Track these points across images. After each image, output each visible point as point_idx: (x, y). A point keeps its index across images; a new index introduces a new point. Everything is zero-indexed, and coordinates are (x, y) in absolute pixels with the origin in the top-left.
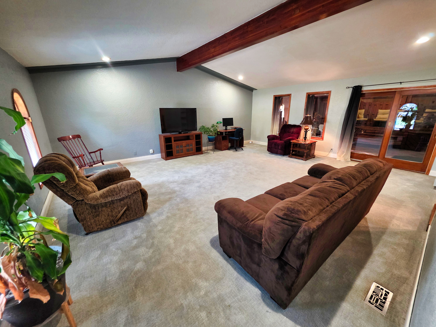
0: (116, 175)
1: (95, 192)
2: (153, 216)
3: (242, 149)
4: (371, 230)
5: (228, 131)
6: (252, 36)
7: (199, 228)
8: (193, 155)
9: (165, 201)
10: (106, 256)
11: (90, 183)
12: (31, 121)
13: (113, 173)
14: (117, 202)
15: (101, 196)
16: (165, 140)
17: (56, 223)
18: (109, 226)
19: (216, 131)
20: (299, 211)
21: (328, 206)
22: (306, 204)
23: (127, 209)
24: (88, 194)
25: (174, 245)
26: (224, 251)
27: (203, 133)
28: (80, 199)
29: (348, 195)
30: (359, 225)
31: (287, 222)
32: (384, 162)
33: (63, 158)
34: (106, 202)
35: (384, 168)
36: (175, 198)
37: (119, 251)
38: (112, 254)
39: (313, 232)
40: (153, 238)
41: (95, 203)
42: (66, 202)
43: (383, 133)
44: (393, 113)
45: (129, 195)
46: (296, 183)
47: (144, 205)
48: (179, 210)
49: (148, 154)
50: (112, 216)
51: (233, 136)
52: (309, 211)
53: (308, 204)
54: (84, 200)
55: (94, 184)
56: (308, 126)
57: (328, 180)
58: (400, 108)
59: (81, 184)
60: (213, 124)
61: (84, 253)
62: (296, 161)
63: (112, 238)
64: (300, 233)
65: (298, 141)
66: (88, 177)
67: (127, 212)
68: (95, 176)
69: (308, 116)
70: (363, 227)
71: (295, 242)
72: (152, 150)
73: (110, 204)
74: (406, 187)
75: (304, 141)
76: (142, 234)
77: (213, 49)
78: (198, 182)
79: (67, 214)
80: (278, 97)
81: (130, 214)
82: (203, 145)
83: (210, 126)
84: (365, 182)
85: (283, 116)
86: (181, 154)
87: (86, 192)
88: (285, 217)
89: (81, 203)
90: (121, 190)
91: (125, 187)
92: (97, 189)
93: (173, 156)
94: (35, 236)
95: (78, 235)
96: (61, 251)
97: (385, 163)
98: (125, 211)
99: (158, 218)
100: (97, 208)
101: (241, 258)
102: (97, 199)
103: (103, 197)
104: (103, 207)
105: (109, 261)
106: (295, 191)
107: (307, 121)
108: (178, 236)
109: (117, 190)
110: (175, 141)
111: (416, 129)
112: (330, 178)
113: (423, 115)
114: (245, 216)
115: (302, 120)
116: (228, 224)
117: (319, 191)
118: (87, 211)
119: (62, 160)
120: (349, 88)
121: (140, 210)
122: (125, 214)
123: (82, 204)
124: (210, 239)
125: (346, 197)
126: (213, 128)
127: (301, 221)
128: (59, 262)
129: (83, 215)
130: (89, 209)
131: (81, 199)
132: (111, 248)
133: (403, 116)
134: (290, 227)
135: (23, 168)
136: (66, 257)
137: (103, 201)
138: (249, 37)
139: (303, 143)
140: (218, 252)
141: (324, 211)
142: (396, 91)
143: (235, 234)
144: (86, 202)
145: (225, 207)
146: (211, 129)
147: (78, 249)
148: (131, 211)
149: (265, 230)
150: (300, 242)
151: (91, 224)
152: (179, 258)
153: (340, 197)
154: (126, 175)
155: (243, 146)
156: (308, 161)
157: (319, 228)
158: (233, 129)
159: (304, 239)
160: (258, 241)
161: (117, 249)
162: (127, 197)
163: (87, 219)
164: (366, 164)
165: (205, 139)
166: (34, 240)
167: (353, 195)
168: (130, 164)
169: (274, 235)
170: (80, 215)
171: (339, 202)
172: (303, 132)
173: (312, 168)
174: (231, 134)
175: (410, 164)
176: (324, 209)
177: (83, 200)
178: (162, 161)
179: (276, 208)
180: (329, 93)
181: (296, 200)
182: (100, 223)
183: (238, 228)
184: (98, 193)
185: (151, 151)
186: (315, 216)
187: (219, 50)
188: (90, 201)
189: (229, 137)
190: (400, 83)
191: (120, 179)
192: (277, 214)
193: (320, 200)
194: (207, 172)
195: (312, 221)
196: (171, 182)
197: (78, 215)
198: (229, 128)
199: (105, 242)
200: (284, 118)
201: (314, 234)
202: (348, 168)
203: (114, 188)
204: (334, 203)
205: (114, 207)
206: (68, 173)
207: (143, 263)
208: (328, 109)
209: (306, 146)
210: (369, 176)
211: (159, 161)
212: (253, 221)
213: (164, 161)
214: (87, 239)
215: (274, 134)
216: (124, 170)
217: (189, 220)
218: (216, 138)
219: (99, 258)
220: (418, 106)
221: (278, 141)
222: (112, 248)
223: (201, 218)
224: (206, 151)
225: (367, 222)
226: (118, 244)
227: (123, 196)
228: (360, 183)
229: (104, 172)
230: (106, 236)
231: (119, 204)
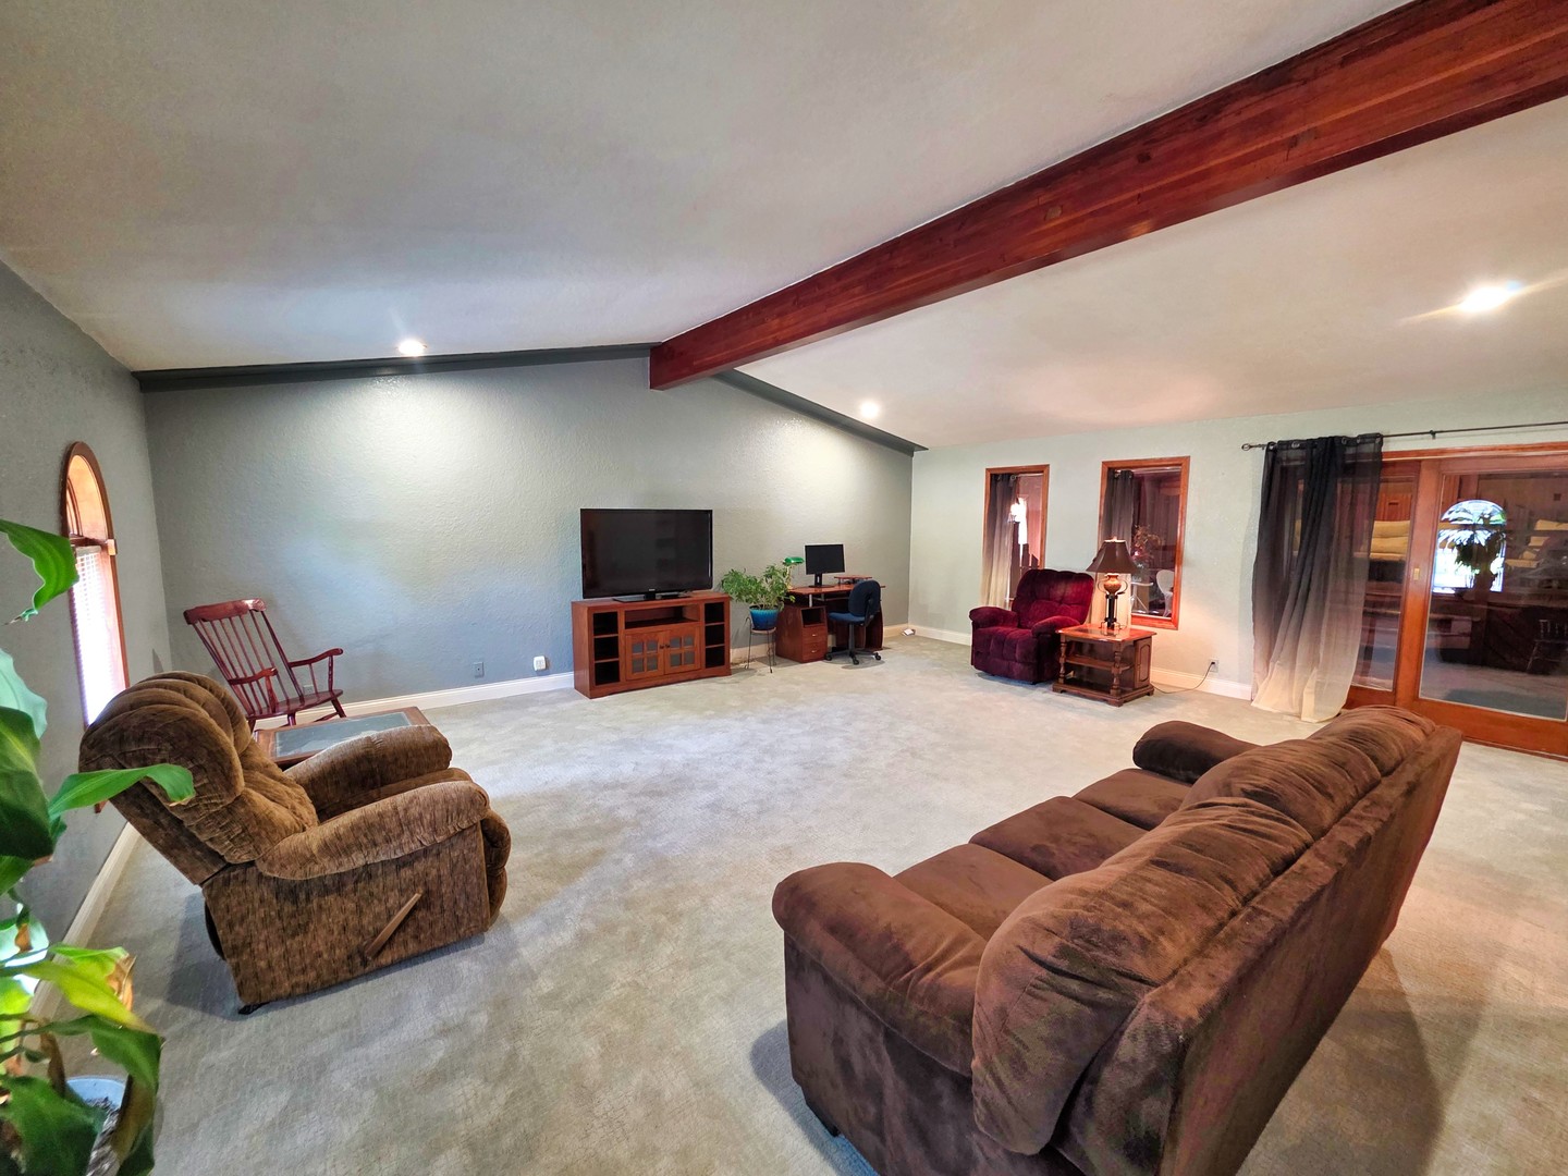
0: (396, 760)
1: (304, 829)
2: (523, 929)
3: (878, 658)
4: (1416, 1009)
5: (824, 590)
6: (907, 283)
7: (706, 991)
8: (693, 677)
9: (576, 868)
10: (311, 1115)
11: (289, 790)
12: (112, 552)
13: (385, 749)
14: (385, 874)
15: (326, 848)
16: (595, 623)
17: (122, 972)
18: (342, 976)
19: (780, 589)
20: (1119, 938)
21: (1233, 914)
22: (1145, 907)
23: (421, 900)
24: (276, 838)
25: (600, 1066)
26: (811, 1103)
27: (734, 596)
28: (240, 861)
29: (1309, 865)
30: (1362, 984)
31: (1074, 986)
32: (1423, 720)
33: (203, 693)
34: (342, 870)
35: (1430, 749)
36: (616, 856)
37: (366, 1095)
38: (339, 1105)
39: (1189, 1039)
40: (517, 1032)
41: (299, 877)
42: (184, 871)
43: (1396, 603)
44: (1421, 535)
45: (435, 844)
46: (1092, 800)
47: (489, 886)
48: (628, 904)
49: (528, 672)
50: (360, 932)
51: (845, 610)
52: (1161, 939)
53: (1155, 906)
54: (257, 863)
55: (305, 796)
56: (1116, 577)
57: (1220, 795)
58: (1442, 516)
59: (256, 796)
60: (773, 567)
61: (219, 1101)
62: (1082, 708)
63: (348, 1031)
64: (1134, 1038)
65: (1086, 631)
66: (284, 765)
67: (420, 915)
68: (316, 761)
69: (1115, 540)
70: (1380, 992)
71: (1114, 1082)
72: (543, 658)
73: (356, 882)
74: (1521, 816)
75: (1106, 629)
76: (473, 1012)
77: (777, 321)
78: (710, 786)
79: (181, 916)
80: (1003, 475)
81: (431, 925)
82: (731, 642)
83: (758, 573)
84: (1366, 807)
85: (1022, 540)
86: (649, 673)
87: (269, 828)
88: (1063, 964)
89: (241, 879)
90: (405, 823)
91: (424, 808)
92: (315, 817)
93: (618, 680)
94: (21, 1041)
95: (211, 1012)
96: (118, 1102)
97: (1428, 730)
98: (415, 908)
99: (541, 939)
100: (302, 896)
101: (883, 1140)
102: (309, 861)
103: (333, 849)
104: (326, 891)
105: (320, 1141)
106: (1091, 835)
107: (1111, 559)
108: (618, 1026)
109: (392, 824)
110: (628, 625)
111: (1514, 590)
112: (1226, 789)
113: (1528, 541)
114: (897, 948)
115: (1095, 555)
116: (827, 979)
117: (1190, 847)
118: (262, 910)
119: (198, 702)
120: (1251, 447)
121: (475, 904)
122: (410, 923)
123: (244, 881)
124: (753, 1040)
125: (1303, 874)
126: (770, 580)
127: (1133, 983)
128: (103, 1158)
129: (241, 925)
130: (271, 903)
131: (245, 858)
132: (337, 1076)
133: (1458, 543)
134: (1088, 1010)
135: (35, 745)
136: (136, 1138)
137: (331, 868)
138: (897, 287)
139: (1105, 639)
140: (786, 1103)
141: (1222, 935)
142: (1420, 461)
143: (858, 1027)
144: (261, 873)
145: (814, 904)
146: (764, 584)
147: (197, 1080)
148: (438, 910)
149: (982, 1018)
150: (1138, 1081)
151: (270, 966)
152: (619, 1131)
153: (1277, 874)
154: (430, 757)
155: (880, 647)
156: (1128, 709)
157: (1211, 1016)
158: (845, 583)
159: (1153, 1066)
160: (955, 1065)
161: (362, 1084)
162: (426, 852)
163: (253, 946)
164: (1357, 733)
165: (739, 618)
166: (15, 1058)
167: (1328, 863)
168: (452, 712)
169: (1021, 1042)
170: (231, 925)
171: (1277, 896)
172: (1099, 599)
173: (1149, 742)
174: (837, 601)
175: (1517, 723)
176: (1221, 925)
177: (252, 863)
178: (577, 702)
179: (1023, 920)
180: (1183, 462)
181: (1102, 887)
182: (308, 961)
183: (869, 999)
184: (319, 833)
185: (539, 662)
186: (1186, 961)
187: (796, 324)
188: (277, 866)
189: (828, 611)
190: (1430, 436)
191: (407, 776)
192: (1028, 947)
193: (1202, 885)
194: (745, 744)
195: (1180, 983)
196: (606, 787)
197: (223, 925)
198: (829, 578)
199: (314, 1051)
200: (1026, 547)
201: (1193, 1048)
202: (1292, 747)
203: (380, 815)
204: (1257, 899)
205: (371, 894)
206: (210, 753)
207: (461, 1157)
208: (1184, 518)
209: (1114, 649)
210: (1379, 782)
211: (566, 700)
212: (928, 969)
213: (586, 700)
214: (244, 1035)
215: (995, 603)
216: (429, 738)
217: (666, 950)
218: (780, 615)
219: (282, 1124)
220: (1504, 508)
221: (1010, 629)
222: (341, 1079)
223: (718, 943)
224: (742, 665)
225: (1392, 970)
226: (367, 1058)
227: (413, 846)
228: (1346, 811)
229: (351, 745)
230: (321, 1022)
231: (391, 880)
